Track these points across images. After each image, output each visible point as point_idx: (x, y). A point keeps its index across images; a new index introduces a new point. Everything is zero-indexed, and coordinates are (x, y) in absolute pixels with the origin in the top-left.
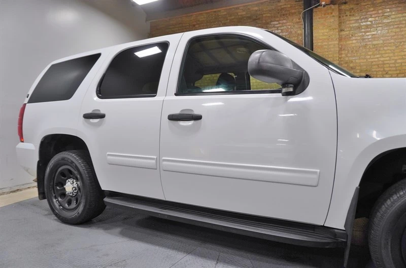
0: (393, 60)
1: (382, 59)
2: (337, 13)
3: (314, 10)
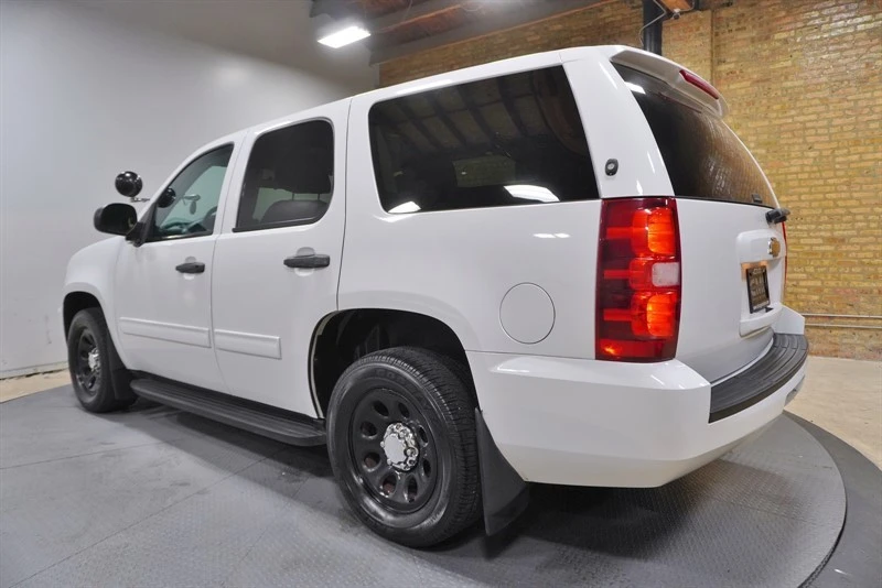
0: (824, 119)
1: (802, 118)
2: (709, 28)
3: (665, 24)
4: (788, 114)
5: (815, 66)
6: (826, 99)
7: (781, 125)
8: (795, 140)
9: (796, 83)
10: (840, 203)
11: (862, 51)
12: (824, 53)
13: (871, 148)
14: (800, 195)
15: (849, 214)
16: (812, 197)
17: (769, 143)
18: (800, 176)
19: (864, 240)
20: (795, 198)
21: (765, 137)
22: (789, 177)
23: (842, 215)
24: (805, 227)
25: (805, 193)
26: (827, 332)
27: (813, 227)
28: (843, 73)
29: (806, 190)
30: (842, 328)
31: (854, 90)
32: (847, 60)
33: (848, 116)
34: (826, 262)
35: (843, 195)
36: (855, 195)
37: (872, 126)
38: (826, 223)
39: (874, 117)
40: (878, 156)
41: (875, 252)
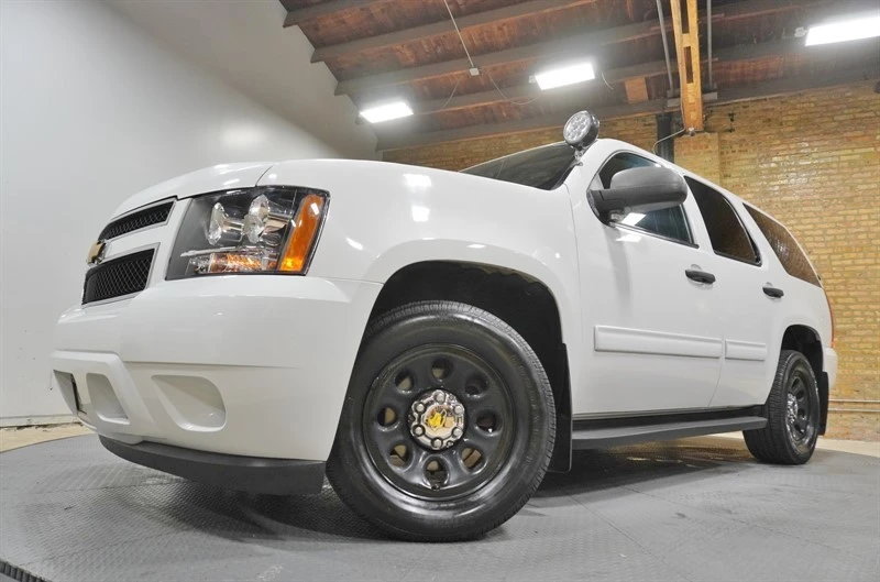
0: (820, 229)
1: (801, 227)
2: (717, 147)
3: (677, 141)
5: (808, 186)
6: (820, 212)
9: (793, 198)
10: (840, 300)
11: (845, 176)
12: (815, 176)
13: (861, 255)
15: (849, 310)
19: (863, 333)
23: (842, 311)
26: (838, 416)
28: (833, 193)
30: (851, 412)
31: (842, 206)
32: (833, 183)
33: (839, 228)
35: (842, 294)
36: (852, 294)
37: (860, 237)
39: (862, 230)
40: (869, 261)
41: (873, 343)
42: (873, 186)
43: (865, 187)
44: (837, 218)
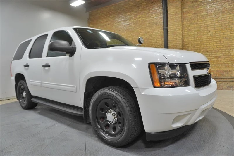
1: (207, 23)
4: (203, 22)
5: (210, 9)
6: (213, 18)
7: (201, 26)
8: (205, 29)
9: (205, 14)
10: (218, 47)
11: (223, 4)
12: (212, 5)
13: (226, 31)
14: (207, 45)
15: (221, 49)
16: (210, 45)
17: (198, 31)
18: (207, 40)
19: (225, 57)
20: (206, 46)
21: (197, 29)
22: (204, 40)
23: (219, 50)
24: (209, 54)
25: (208, 44)
27: (211, 53)
28: (218, 10)
29: (209, 43)
30: (220, 81)
31: (221, 15)
32: (218, 7)
33: (220, 22)
34: (215, 63)
35: (219, 44)
36: (222, 44)
37: (226, 25)
38: (214, 52)
39: (227, 22)
40: (228, 33)
41: (228, 60)
42: (232, 6)
43: (229, 7)
44: (219, 19)
